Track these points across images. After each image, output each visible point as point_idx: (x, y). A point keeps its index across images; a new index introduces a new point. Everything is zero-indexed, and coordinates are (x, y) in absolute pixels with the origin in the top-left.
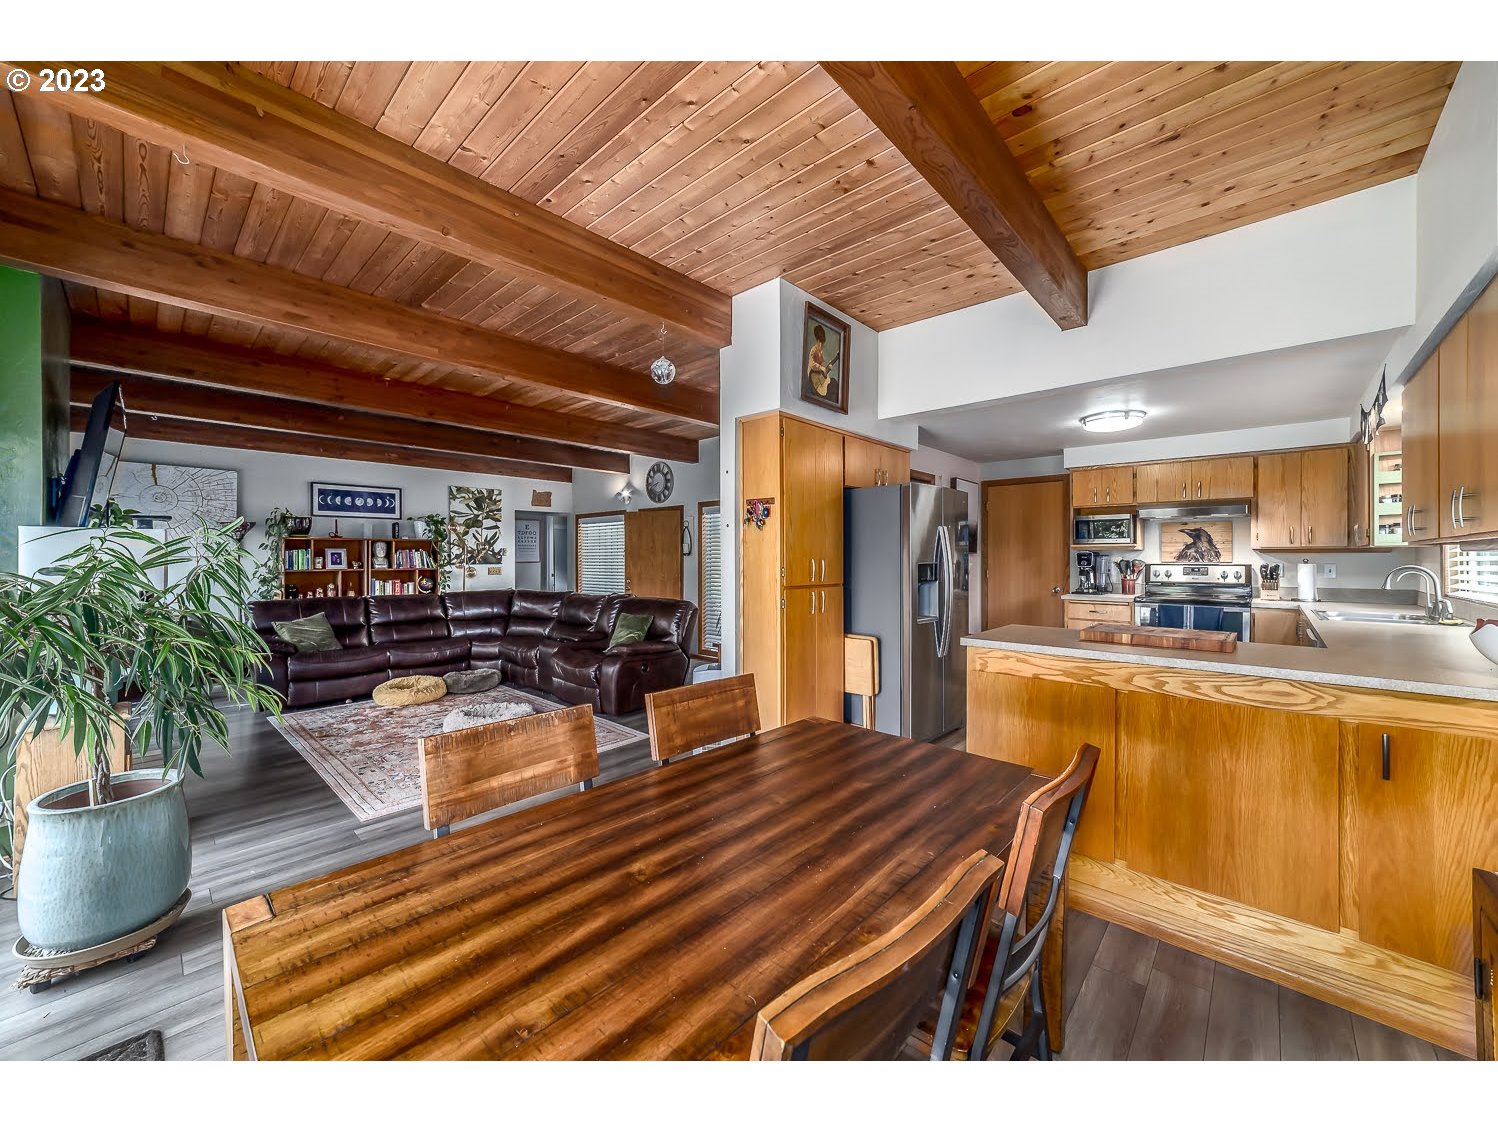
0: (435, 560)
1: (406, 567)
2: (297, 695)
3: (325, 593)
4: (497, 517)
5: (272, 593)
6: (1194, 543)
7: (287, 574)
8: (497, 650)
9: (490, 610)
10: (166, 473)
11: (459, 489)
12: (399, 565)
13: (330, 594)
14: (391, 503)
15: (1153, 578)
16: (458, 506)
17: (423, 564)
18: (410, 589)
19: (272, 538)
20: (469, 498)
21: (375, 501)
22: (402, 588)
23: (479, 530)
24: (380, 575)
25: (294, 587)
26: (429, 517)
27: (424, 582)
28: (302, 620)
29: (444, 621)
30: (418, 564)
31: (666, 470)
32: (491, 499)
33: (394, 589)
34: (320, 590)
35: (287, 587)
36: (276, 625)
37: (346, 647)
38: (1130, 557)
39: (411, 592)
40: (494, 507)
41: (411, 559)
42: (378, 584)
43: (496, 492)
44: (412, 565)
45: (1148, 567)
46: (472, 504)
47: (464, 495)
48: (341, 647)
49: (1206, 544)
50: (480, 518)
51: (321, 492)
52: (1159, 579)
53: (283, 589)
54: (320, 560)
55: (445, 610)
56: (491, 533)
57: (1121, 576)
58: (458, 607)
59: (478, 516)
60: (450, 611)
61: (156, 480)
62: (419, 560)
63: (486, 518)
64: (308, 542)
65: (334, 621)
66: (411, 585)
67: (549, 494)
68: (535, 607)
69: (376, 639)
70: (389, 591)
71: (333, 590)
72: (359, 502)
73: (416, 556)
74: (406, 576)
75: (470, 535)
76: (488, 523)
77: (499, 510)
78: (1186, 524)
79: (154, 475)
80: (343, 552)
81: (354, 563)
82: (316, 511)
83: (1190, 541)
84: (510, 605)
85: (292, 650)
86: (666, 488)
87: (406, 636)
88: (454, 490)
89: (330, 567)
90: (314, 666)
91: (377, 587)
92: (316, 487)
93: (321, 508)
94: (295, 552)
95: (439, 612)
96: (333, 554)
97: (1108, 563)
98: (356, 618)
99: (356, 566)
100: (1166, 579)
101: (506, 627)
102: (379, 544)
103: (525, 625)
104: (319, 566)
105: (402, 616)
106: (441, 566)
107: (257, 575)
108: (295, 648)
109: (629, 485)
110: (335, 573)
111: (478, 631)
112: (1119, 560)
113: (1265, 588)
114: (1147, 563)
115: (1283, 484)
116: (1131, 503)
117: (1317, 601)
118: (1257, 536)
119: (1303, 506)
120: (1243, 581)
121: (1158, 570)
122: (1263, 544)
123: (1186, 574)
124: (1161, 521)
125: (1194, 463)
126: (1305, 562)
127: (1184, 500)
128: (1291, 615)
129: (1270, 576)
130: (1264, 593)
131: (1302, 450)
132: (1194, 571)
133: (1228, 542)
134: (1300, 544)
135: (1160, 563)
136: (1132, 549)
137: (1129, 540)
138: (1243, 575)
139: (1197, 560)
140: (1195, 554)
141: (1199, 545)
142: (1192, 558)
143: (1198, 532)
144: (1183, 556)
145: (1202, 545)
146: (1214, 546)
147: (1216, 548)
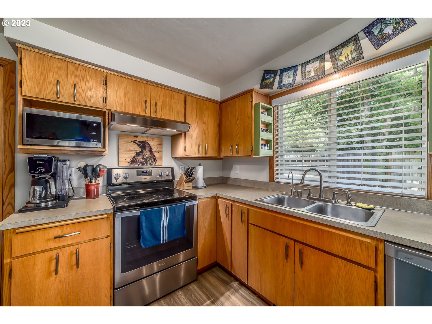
6: (142, 152)
15: (114, 181)
38: (93, 162)
45: (109, 171)
49: (148, 153)
52: (119, 181)
57: (84, 182)
78: (136, 137)
83: (139, 150)
97: (70, 168)
100: (125, 181)
112: (82, 164)
113: (187, 182)
114: (108, 167)
115: (197, 117)
116: (102, 109)
117: (205, 187)
118: (185, 149)
119: (203, 132)
120: (171, 178)
121: (118, 173)
122: (188, 154)
123: (139, 175)
124: (119, 133)
125: (152, 87)
126: (200, 165)
127: (146, 115)
128: (213, 201)
129: (190, 174)
130: (186, 185)
131: (205, 99)
132: (144, 173)
133: (161, 152)
134: (202, 155)
135: (118, 167)
136: (100, 154)
137: (99, 145)
138: (170, 174)
139: (143, 164)
140: (142, 160)
141: (145, 153)
142: (140, 163)
143: (144, 144)
144: (134, 161)
145: (147, 153)
146: (153, 154)
147: (154, 156)
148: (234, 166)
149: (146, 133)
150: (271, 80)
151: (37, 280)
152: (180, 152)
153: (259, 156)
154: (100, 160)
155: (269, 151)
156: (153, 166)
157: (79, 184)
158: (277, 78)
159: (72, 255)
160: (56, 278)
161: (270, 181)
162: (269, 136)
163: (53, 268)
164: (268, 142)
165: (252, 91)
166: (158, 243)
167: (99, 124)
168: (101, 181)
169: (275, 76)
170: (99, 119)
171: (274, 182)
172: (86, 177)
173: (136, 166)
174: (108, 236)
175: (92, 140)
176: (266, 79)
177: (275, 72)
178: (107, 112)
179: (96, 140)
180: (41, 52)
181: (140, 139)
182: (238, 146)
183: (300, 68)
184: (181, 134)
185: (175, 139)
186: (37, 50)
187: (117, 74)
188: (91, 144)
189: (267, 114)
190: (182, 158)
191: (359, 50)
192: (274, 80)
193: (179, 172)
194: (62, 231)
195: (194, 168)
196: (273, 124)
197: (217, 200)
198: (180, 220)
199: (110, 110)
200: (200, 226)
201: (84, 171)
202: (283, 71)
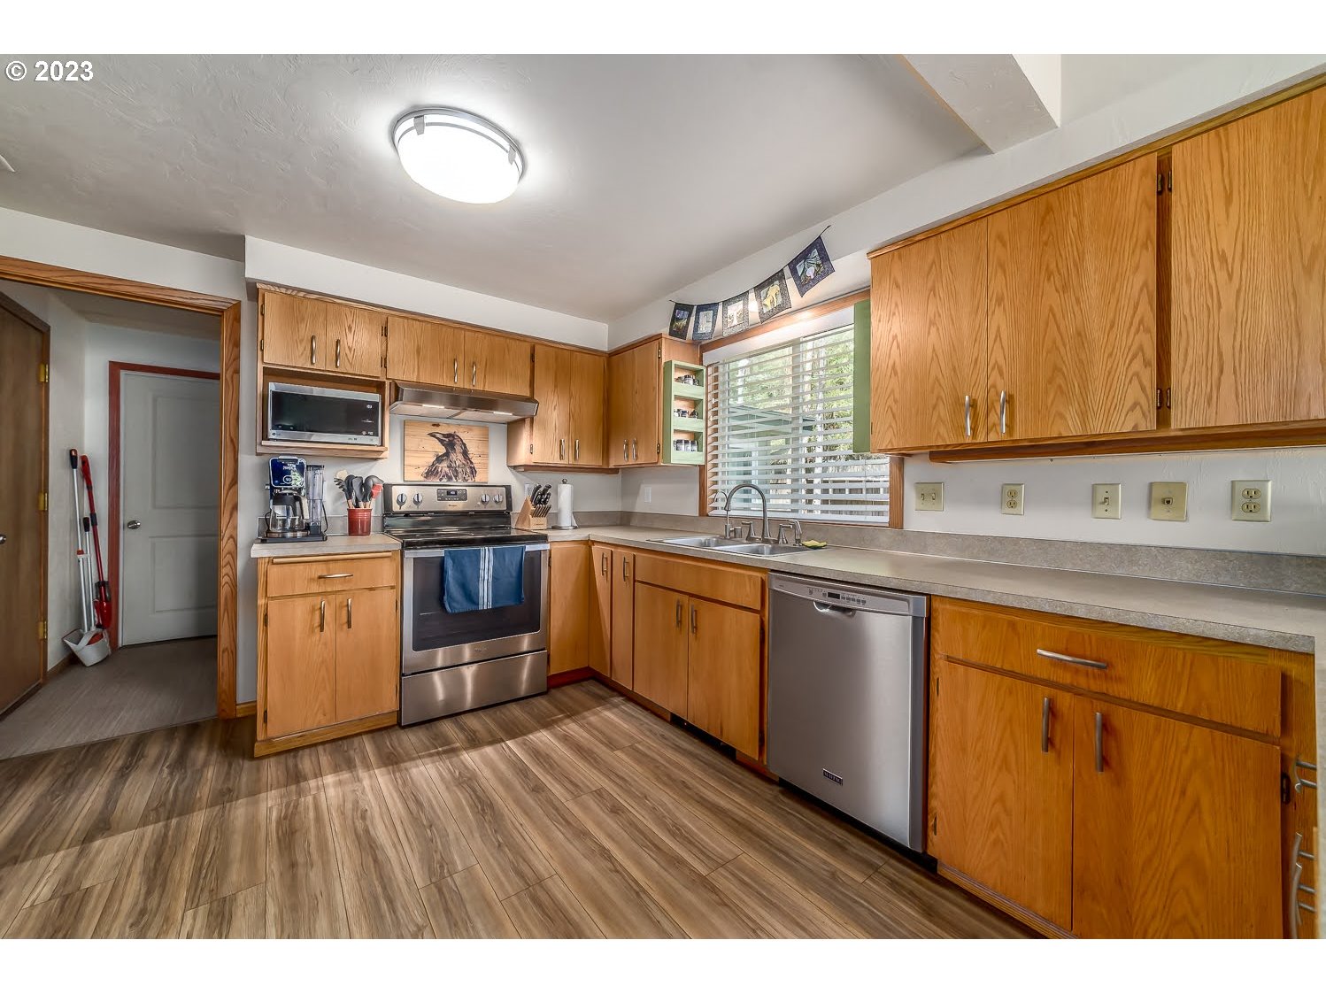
6: (447, 454)
15: (396, 508)
38: (361, 471)
45: (387, 489)
49: (460, 457)
52: (404, 508)
57: (344, 506)
78: (438, 425)
83: (442, 450)
97: (323, 480)
100: (415, 508)
112: (343, 475)
113: (535, 514)
114: (385, 482)
115: (556, 386)
116: (378, 377)
117: (575, 528)
118: (532, 448)
119: (571, 415)
120: (504, 507)
121: (404, 493)
122: (536, 458)
123: (441, 498)
124: (405, 418)
125: (467, 333)
126: (564, 483)
127: (455, 386)
128: (583, 548)
129: (541, 499)
130: (533, 520)
131: (572, 348)
132: (451, 495)
133: (484, 455)
134: (568, 460)
135: (402, 482)
136: (373, 457)
137: (376, 441)
138: (503, 498)
139: (450, 479)
140: (447, 470)
141: (453, 456)
142: (444, 476)
143: (451, 439)
144: (432, 472)
145: (457, 457)
146: (469, 459)
147: (472, 463)
148: (642, 486)
149: (456, 417)
150: (684, 322)
151: (298, 636)
152: (523, 456)
153: (670, 462)
154: (372, 467)
155: (696, 453)
156: (470, 482)
157: (335, 511)
158: (693, 319)
159: (341, 607)
160: (320, 637)
161: (700, 515)
162: (696, 425)
163: (317, 621)
164: (695, 438)
165: (658, 337)
166: (473, 607)
167: (375, 404)
168: (374, 506)
169: (690, 316)
170: (375, 397)
171: (708, 515)
172: (349, 497)
173: (437, 481)
174: (392, 587)
175: (364, 433)
176: (678, 320)
177: (688, 308)
178: (387, 383)
179: (371, 433)
180: (289, 292)
181: (444, 430)
182: (636, 443)
183: (720, 307)
184: (523, 420)
185: (513, 428)
186: (283, 290)
187: (404, 315)
188: (362, 439)
189: (691, 382)
190: (528, 468)
191: (784, 292)
192: (688, 323)
193: (521, 496)
194: (328, 570)
195: (550, 487)
196: (704, 401)
197: (590, 547)
198: (514, 574)
199: (393, 380)
200: (555, 594)
201: (347, 486)
202: (702, 308)
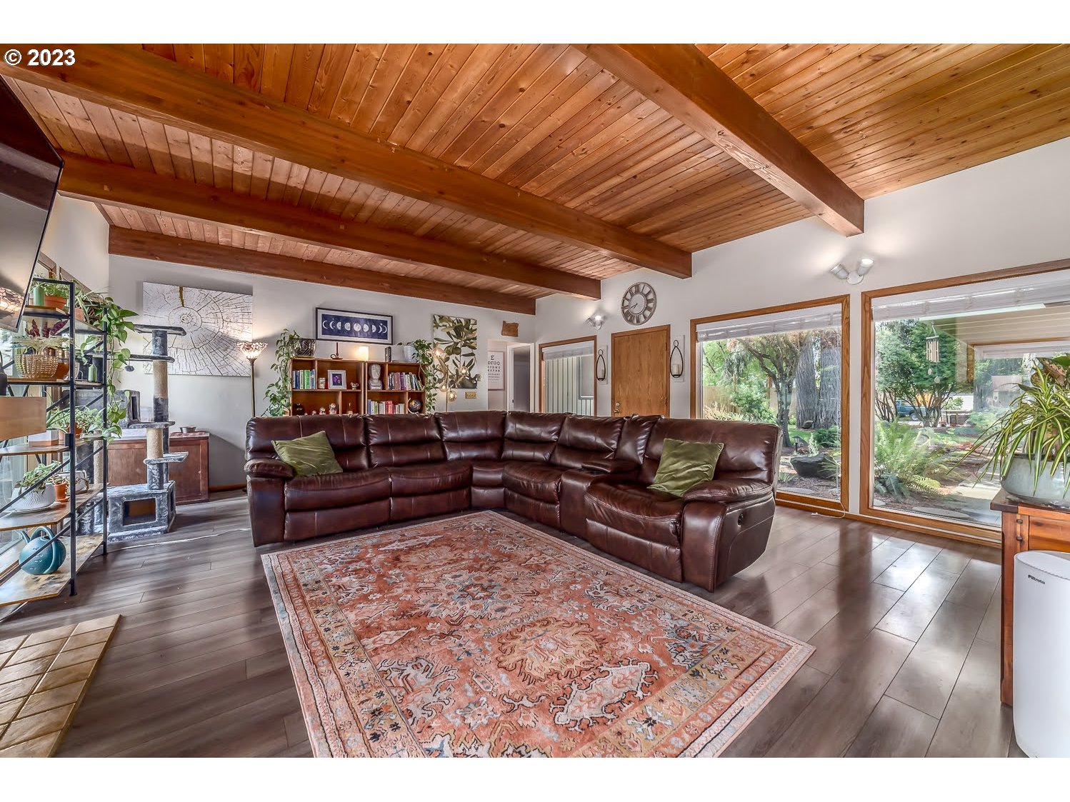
0: (423, 383)
1: (397, 389)
2: (296, 526)
3: (327, 412)
4: (473, 345)
5: (281, 412)
7: (294, 393)
8: (499, 476)
9: (483, 431)
10: (192, 295)
11: (441, 318)
12: (391, 387)
13: (332, 413)
14: (384, 329)
16: (441, 333)
17: (412, 387)
18: (401, 410)
19: (281, 358)
20: (450, 327)
21: (371, 327)
22: (394, 409)
23: (458, 356)
24: (374, 396)
25: (300, 406)
26: (417, 342)
27: (413, 403)
28: (302, 439)
29: (440, 443)
30: (408, 387)
31: (647, 290)
32: (468, 329)
33: (387, 410)
34: (323, 409)
35: (295, 406)
36: (276, 444)
37: (346, 470)
39: (402, 412)
40: (470, 336)
41: (402, 382)
42: (373, 404)
43: (472, 322)
44: (403, 388)
46: (453, 332)
47: (445, 323)
48: (341, 471)
50: (459, 346)
51: (324, 317)
53: (291, 408)
54: (322, 380)
55: (440, 430)
56: (468, 360)
58: (453, 428)
59: (458, 343)
60: (445, 432)
61: (182, 301)
62: (409, 382)
63: (464, 346)
64: (312, 362)
65: (336, 441)
66: (402, 406)
67: (516, 325)
68: (532, 429)
69: (376, 461)
70: (383, 412)
71: (334, 409)
72: (357, 328)
73: (406, 378)
74: (396, 397)
75: (451, 361)
76: (466, 350)
77: (475, 339)
79: (181, 297)
80: (343, 373)
81: (352, 384)
82: (320, 336)
84: (503, 426)
85: (290, 474)
86: (647, 308)
87: (405, 458)
88: (437, 318)
89: (332, 387)
90: (311, 494)
91: (373, 408)
92: (321, 312)
93: (324, 333)
94: (301, 372)
95: (435, 433)
96: (334, 375)
98: (357, 438)
99: (354, 386)
101: (501, 451)
102: (374, 366)
103: (523, 448)
104: (322, 386)
105: (400, 436)
106: (428, 389)
107: (269, 395)
108: (294, 471)
109: (600, 310)
110: (335, 393)
111: (475, 454)
